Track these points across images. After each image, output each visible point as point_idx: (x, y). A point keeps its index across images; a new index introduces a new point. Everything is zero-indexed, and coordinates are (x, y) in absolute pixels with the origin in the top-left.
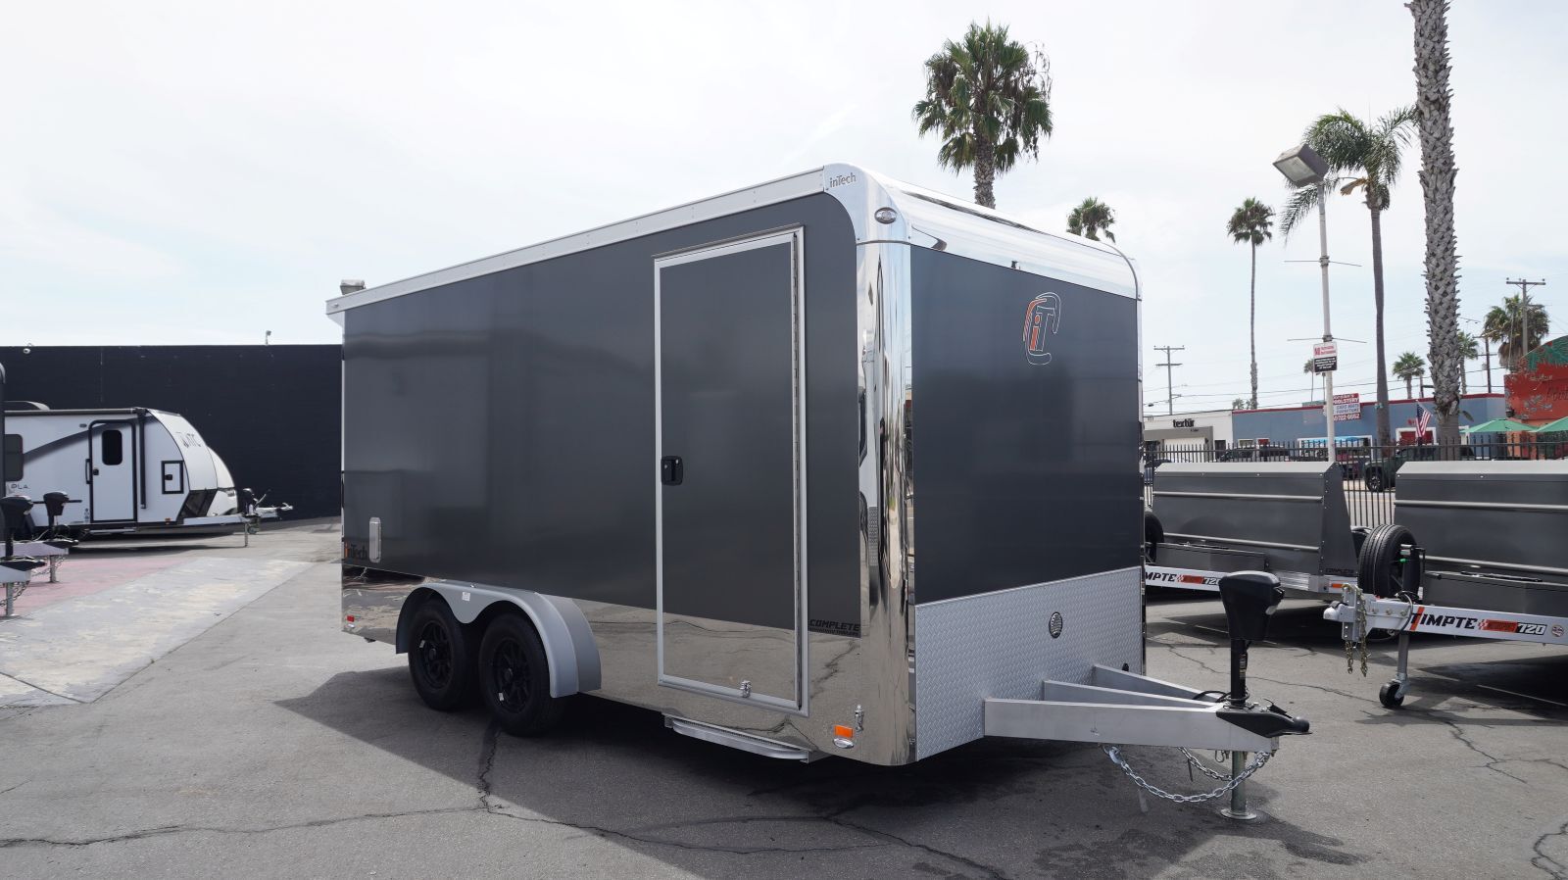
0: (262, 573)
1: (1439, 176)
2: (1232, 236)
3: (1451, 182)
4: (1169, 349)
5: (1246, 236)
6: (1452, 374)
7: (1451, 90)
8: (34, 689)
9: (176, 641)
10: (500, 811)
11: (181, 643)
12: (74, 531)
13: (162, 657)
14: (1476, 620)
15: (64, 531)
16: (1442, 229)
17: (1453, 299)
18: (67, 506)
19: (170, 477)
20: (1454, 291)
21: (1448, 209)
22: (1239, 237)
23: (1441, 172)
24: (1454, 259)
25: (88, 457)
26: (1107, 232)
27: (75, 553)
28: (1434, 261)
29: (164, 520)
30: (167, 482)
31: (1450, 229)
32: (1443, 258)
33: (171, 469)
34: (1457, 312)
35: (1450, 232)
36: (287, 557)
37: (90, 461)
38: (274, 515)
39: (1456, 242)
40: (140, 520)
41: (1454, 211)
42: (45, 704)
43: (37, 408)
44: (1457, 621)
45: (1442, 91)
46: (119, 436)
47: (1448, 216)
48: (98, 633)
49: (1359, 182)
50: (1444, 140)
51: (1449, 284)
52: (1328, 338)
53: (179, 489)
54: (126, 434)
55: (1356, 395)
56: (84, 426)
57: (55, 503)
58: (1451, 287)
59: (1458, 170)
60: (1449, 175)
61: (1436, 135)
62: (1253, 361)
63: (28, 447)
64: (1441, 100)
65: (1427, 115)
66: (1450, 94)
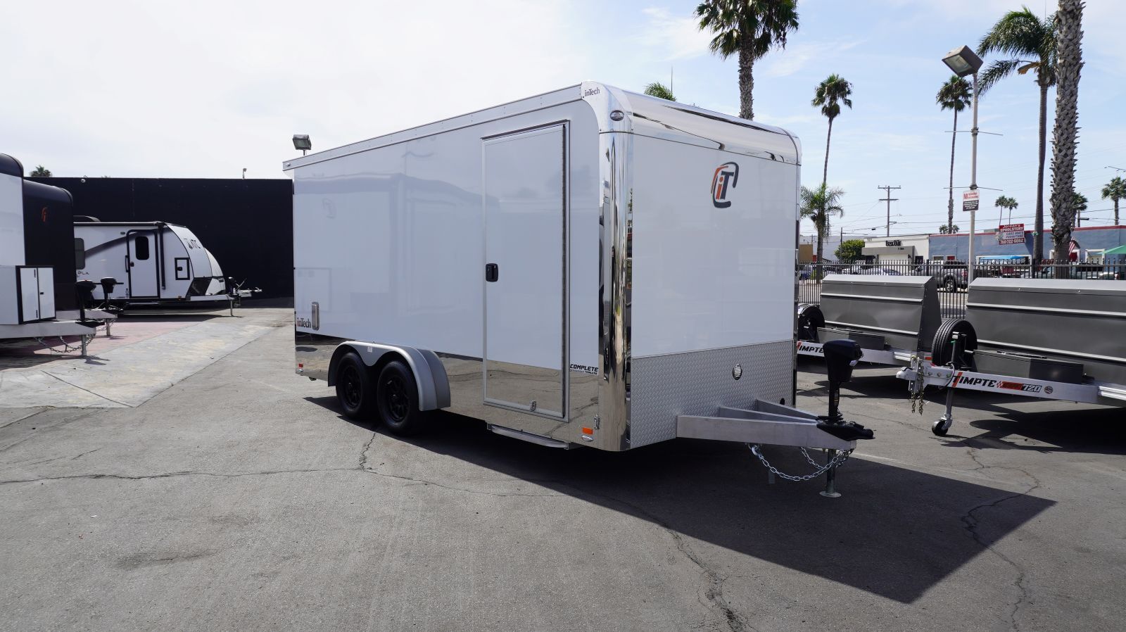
0: (241, 333)
1: (1069, 68)
2: (940, 105)
3: (1078, 72)
4: (889, 188)
5: (950, 105)
6: (1066, 213)
7: (1084, 3)
8: (102, 398)
9: (186, 373)
10: (370, 471)
11: (189, 375)
12: (119, 303)
13: (179, 382)
14: (995, 381)
15: (114, 302)
16: (1068, 108)
17: (1071, 160)
18: (116, 287)
19: (181, 269)
20: (1073, 154)
21: (1074, 93)
22: (945, 104)
23: (1070, 65)
24: (1075, 130)
25: (126, 254)
26: (846, 100)
27: (122, 318)
28: (1060, 131)
29: (177, 297)
30: (179, 272)
31: (1074, 107)
32: (1067, 129)
33: (182, 264)
34: (1074, 168)
35: (1073, 110)
36: (258, 324)
37: (128, 257)
38: (250, 295)
39: (1077, 117)
40: (162, 297)
41: (1078, 93)
42: (109, 407)
43: (92, 221)
44: (983, 382)
45: (1076, 3)
46: (147, 241)
47: (1073, 98)
48: (138, 367)
49: (1033, 65)
50: (1075, 40)
51: (1069, 148)
52: (974, 187)
53: (186, 277)
54: (151, 239)
55: (1022, 225)
56: (123, 233)
57: (108, 285)
58: (1071, 151)
59: (1084, 63)
60: (1077, 67)
61: (1070, 37)
62: (951, 198)
63: (87, 247)
64: (1075, 11)
65: (1064, 22)
66: (1083, 6)
